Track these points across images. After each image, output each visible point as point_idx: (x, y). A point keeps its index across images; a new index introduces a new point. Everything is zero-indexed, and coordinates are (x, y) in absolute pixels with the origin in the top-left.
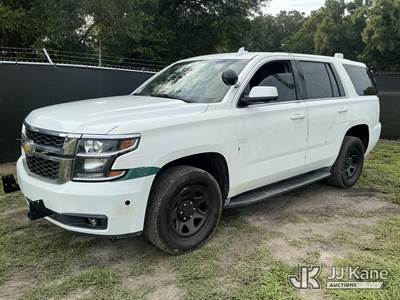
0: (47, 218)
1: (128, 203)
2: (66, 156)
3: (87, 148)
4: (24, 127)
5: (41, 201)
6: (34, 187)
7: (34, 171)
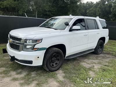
0: (15, 61)
1: (38, 57)
2: (22, 44)
3: (27, 42)
4: (9, 35)
5: (14, 56)
6: (12, 52)
7: (12, 48)
